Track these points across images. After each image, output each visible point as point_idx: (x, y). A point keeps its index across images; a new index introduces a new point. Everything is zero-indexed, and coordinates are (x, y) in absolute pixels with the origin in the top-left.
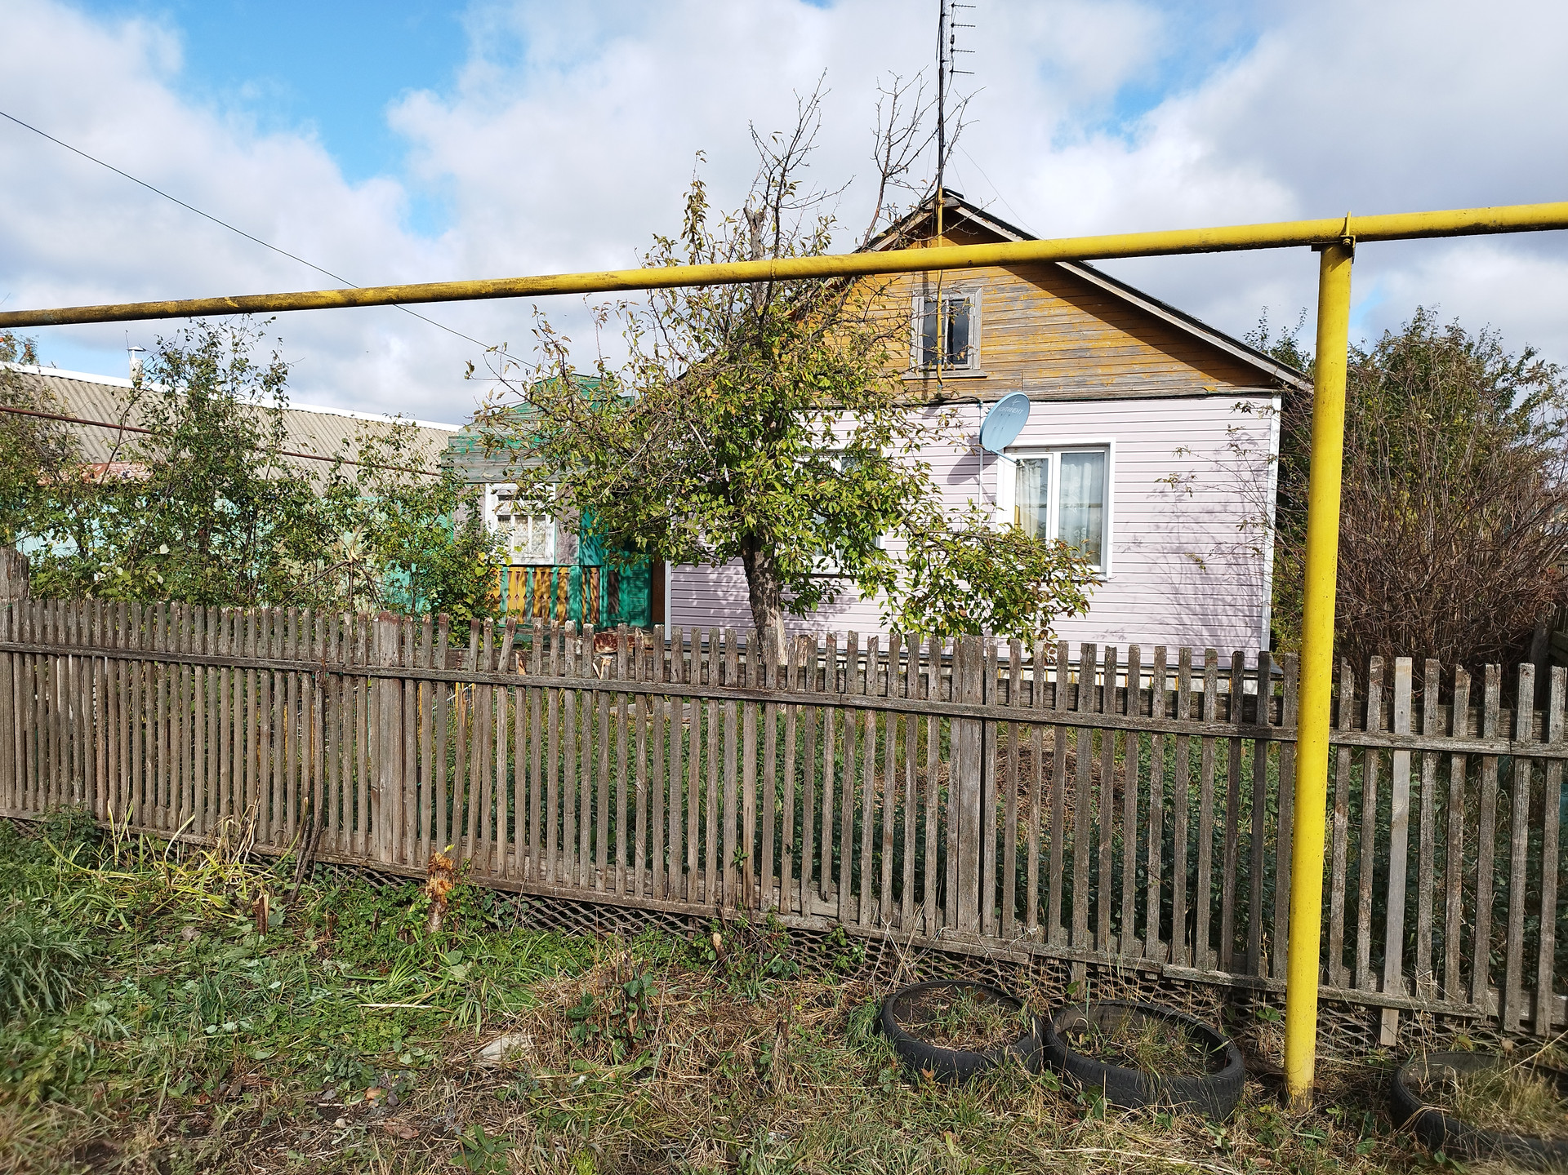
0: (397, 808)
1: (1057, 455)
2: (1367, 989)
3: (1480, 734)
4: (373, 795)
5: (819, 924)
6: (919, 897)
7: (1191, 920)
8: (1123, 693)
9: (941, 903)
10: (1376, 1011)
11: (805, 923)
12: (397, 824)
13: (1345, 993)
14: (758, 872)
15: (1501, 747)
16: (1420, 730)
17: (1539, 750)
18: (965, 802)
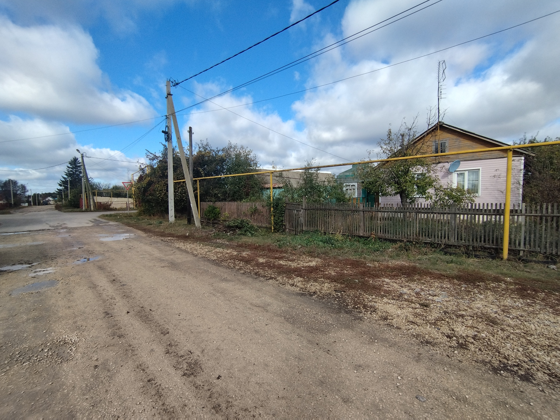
0: (363, 228)
1: (467, 172)
2: (518, 248)
3: (537, 213)
4: (359, 226)
5: (429, 242)
6: (445, 238)
7: (489, 240)
8: (477, 210)
9: (448, 238)
10: (519, 251)
11: (427, 242)
12: (363, 230)
13: (513, 248)
14: (419, 235)
15: (540, 215)
16: (526, 213)
17: (546, 215)
18: (452, 225)
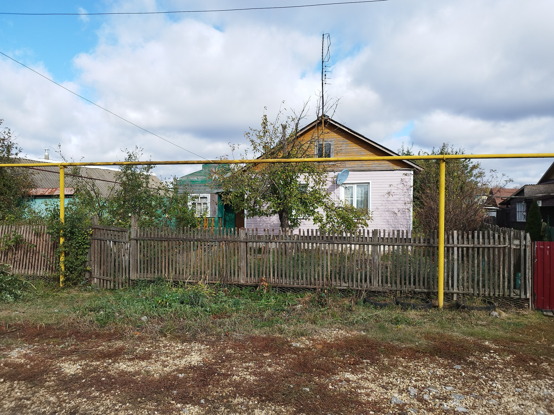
0: (245, 271)
1: (356, 185)
2: (451, 291)
3: (469, 244)
4: (239, 267)
5: (345, 288)
6: (366, 281)
7: (419, 281)
8: (405, 239)
9: (370, 282)
10: (453, 294)
11: (342, 288)
12: (245, 274)
13: (447, 291)
14: (331, 278)
15: (472, 246)
16: (458, 243)
17: (478, 246)
18: (375, 262)
